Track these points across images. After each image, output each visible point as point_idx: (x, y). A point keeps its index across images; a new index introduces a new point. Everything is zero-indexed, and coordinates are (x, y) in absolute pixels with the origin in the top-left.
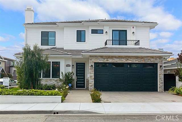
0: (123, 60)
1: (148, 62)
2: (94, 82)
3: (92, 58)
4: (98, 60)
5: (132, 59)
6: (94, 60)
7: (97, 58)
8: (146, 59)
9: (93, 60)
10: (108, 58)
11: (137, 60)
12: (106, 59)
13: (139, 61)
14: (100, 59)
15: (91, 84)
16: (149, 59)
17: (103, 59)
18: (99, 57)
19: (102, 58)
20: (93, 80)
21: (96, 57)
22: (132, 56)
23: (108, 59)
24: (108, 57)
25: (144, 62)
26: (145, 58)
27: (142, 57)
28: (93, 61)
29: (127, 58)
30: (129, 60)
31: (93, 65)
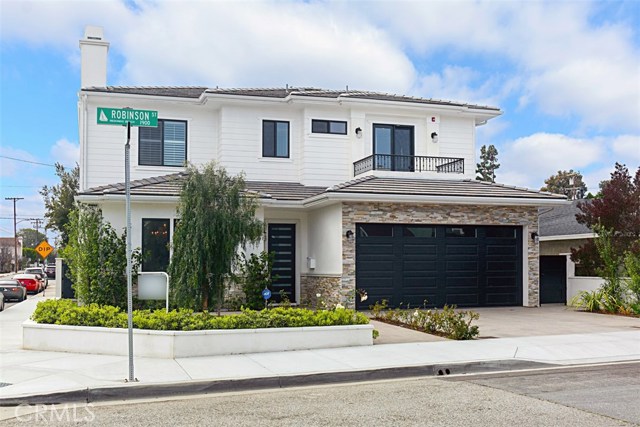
0: (435, 215)
1: (502, 224)
2: (354, 282)
3: (350, 209)
4: (368, 217)
5: (459, 214)
6: (355, 217)
7: (363, 210)
8: (497, 214)
9: (351, 216)
10: (395, 210)
11: (472, 217)
12: (389, 214)
13: (479, 219)
14: (373, 213)
15: (347, 288)
16: (504, 215)
17: (381, 213)
18: (370, 207)
19: (379, 210)
20: (353, 278)
21: (361, 207)
22: (459, 205)
23: (396, 214)
24: (395, 207)
25: (491, 223)
26: (494, 212)
27: (486, 209)
28: (352, 219)
29: (448, 211)
30: (453, 217)
31: (354, 231)
